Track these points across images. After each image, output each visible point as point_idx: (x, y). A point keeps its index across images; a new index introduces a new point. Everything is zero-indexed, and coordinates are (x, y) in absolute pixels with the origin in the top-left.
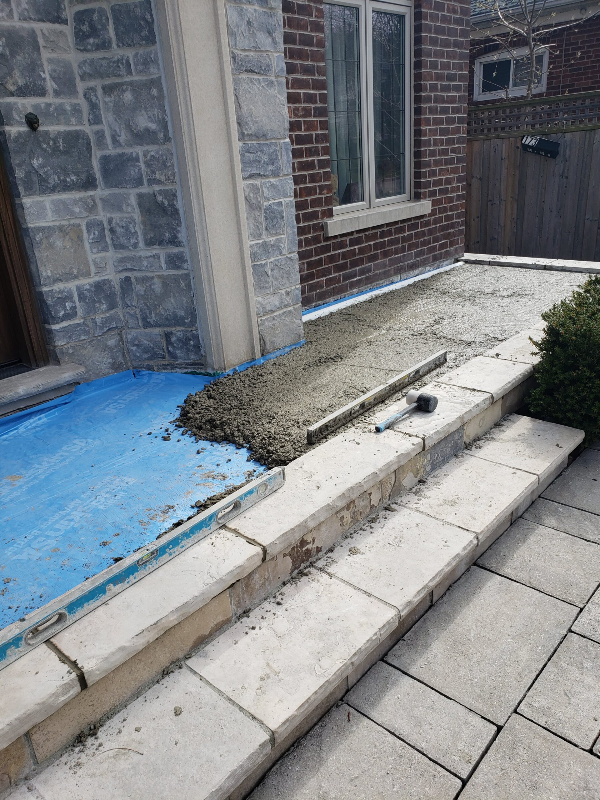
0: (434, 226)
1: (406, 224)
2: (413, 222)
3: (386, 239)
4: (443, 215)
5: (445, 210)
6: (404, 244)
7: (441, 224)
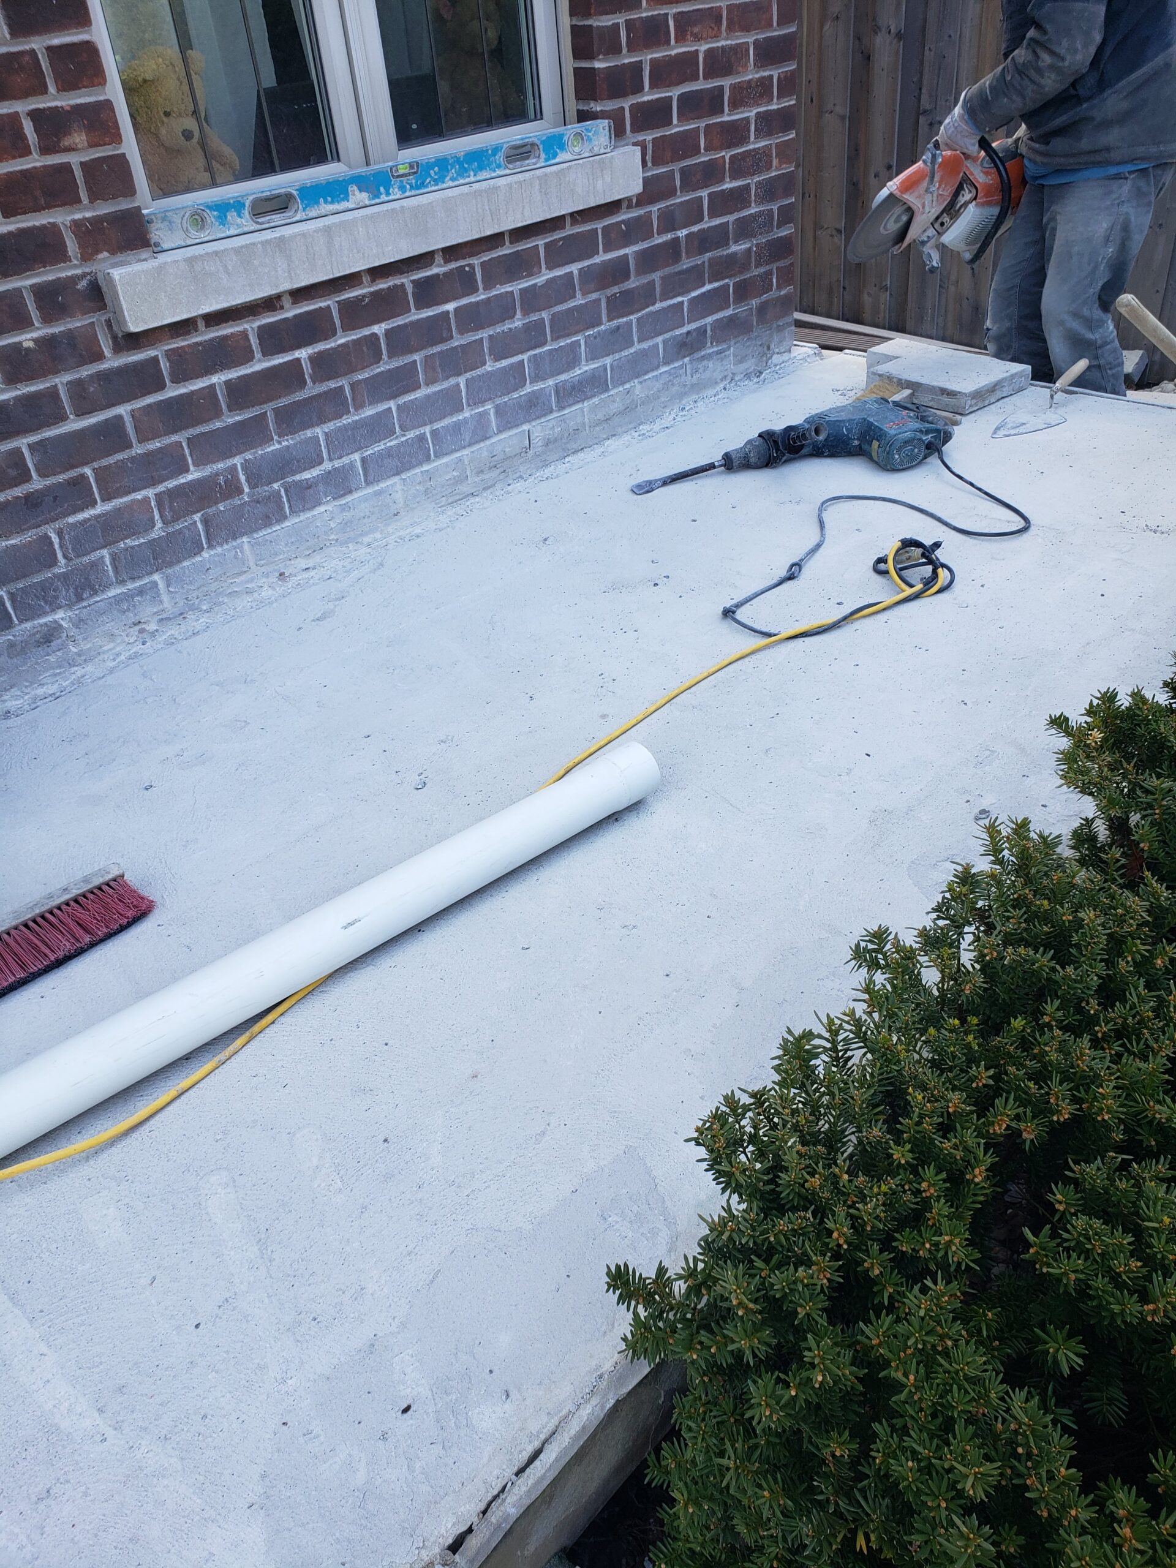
0: (669, 236)
1: (540, 242)
2: (570, 230)
3: (450, 307)
4: (704, 193)
5: (711, 173)
6: (534, 317)
7: (695, 228)
